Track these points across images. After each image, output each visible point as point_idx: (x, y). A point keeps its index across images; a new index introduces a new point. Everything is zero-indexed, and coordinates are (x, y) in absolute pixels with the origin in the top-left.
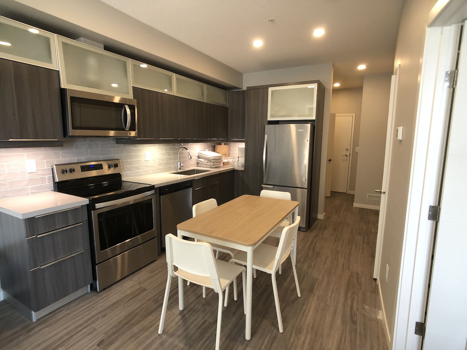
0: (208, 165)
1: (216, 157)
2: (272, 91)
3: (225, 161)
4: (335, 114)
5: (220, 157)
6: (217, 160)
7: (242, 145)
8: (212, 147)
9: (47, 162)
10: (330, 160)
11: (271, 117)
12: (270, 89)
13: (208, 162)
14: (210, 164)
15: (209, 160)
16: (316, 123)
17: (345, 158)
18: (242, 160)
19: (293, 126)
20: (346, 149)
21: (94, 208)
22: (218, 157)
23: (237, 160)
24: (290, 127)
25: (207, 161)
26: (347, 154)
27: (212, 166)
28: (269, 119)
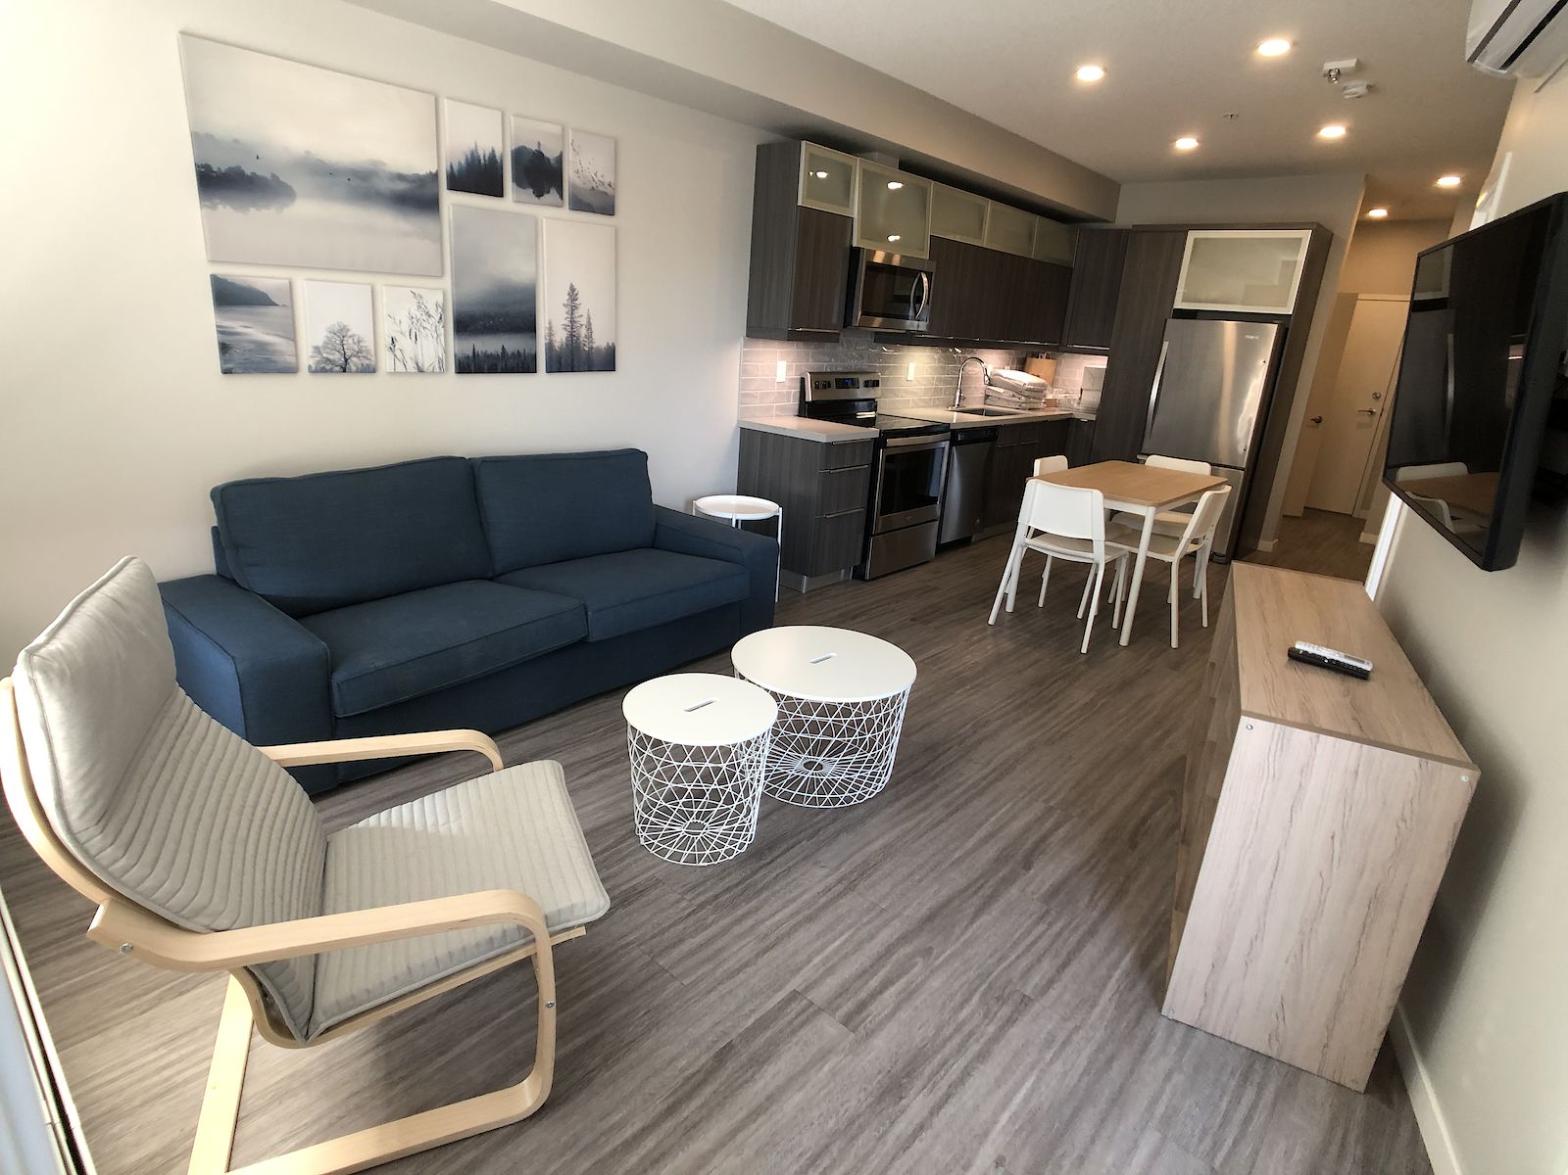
0: (1014, 402)
1: (1035, 385)
2: (1196, 241)
3: (1050, 397)
4: (1357, 295)
5: (1043, 385)
6: (1036, 392)
7: (1101, 363)
8: (1018, 361)
9: (797, 366)
10: (1318, 421)
11: (1183, 301)
12: (1192, 235)
13: (1014, 396)
14: (1018, 400)
15: (1016, 390)
16: (1291, 323)
17: (1366, 418)
18: (1093, 397)
19: (1230, 326)
20: (1375, 394)
21: (885, 447)
22: (1039, 385)
23: (1077, 398)
24: (1223, 326)
25: (1011, 393)
26: (1374, 410)
27: (1024, 405)
28: (1179, 304)
